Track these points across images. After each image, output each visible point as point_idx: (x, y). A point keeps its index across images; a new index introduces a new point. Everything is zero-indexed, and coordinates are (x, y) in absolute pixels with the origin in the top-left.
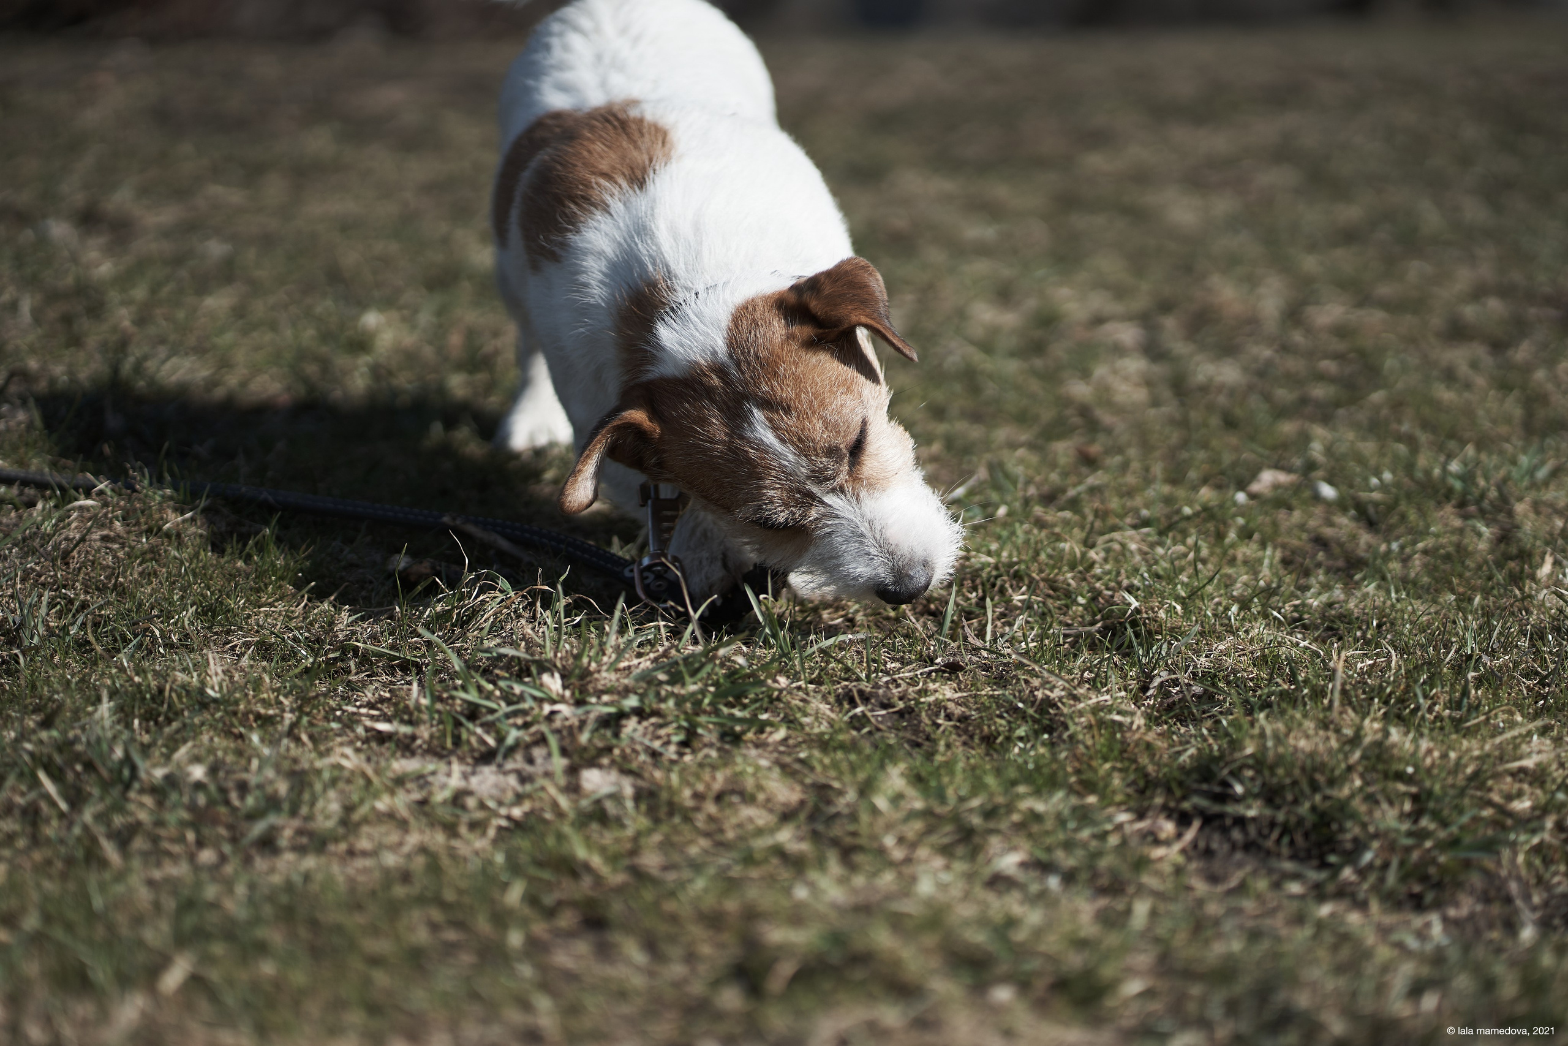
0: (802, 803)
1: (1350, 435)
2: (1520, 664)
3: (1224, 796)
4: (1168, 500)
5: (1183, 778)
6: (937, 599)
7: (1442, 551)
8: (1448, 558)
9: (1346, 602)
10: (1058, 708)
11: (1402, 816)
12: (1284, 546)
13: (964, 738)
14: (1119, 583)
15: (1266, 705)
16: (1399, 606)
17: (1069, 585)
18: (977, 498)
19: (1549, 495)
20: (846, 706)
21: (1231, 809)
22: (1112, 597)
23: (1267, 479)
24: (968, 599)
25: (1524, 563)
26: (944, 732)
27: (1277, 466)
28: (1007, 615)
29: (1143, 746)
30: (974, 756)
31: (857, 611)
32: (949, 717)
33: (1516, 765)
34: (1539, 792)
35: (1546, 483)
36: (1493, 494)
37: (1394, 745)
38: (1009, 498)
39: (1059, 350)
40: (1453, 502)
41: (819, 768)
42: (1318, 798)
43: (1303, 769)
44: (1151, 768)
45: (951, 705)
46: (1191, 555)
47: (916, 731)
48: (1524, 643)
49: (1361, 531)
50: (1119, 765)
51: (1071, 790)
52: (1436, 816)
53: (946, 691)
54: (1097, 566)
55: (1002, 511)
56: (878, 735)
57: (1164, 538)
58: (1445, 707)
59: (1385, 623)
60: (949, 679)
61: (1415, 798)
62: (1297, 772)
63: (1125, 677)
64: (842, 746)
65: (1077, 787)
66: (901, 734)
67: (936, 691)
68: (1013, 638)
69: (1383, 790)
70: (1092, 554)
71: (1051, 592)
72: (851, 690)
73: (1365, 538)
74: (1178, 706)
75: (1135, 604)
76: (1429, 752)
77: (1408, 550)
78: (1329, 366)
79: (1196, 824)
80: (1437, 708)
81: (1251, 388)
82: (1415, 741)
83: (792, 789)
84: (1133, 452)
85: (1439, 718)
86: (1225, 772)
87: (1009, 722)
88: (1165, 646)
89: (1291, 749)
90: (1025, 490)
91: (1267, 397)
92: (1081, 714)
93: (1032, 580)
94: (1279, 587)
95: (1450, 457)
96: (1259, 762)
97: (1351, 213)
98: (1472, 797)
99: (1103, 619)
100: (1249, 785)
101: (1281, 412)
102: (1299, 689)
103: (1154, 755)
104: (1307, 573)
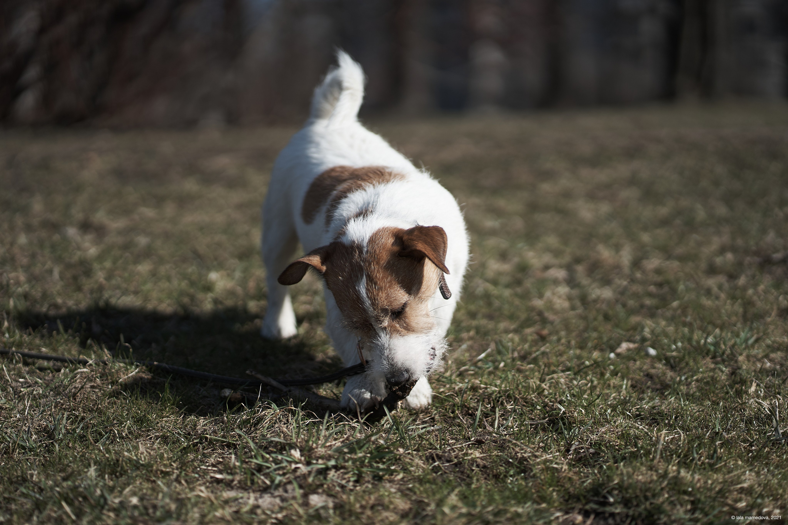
0: (411, 509)
1: (663, 323)
2: (741, 436)
3: (605, 503)
4: (579, 357)
5: (586, 494)
6: (472, 408)
7: (705, 380)
8: (707, 383)
9: (661, 406)
10: (528, 461)
11: (686, 512)
12: (632, 379)
13: (485, 476)
14: (556, 399)
15: (624, 458)
16: (685, 408)
17: (533, 400)
18: (490, 359)
19: (754, 352)
20: (431, 461)
21: (608, 509)
22: (553, 405)
23: (625, 346)
24: (487, 408)
25: (743, 385)
26: (476, 473)
27: (629, 340)
28: (505, 415)
29: (567, 479)
30: (489, 485)
31: (436, 414)
32: (478, 466)
33: (739, 486)
34: (749, 498)
35: (753, 346)
36: (728, 351)
37: (683, 478)
38: (505, 358)
39: (528, 283)
40: (710, 356)
41: (418, 492)
42: (648, 503)
43: (641, 490)
44: (571, 490)
45: (479, 460)
46: (589, 385)
47: (462, 473)
48: (742, 425)
49: (668, 371)
50: (557, 489)
51: (535, 502)
52: (702, 510)
53: (477, 454)
54: (546, 391)
55: (502, 365)
56: (445, 476)
57: (577, 376)
58: (706, 458)
59: (679, 416)
60: (478, 448)
61: (693, 503)
62: (638, 492)
63: (559, 445)
64: (429, 482)
65: (537, 499)
66: (456, 475)
67: (472, 454)
68: (507, 426)
69: (678, 499)
70: (543, 385)
71: (525, 404)
72: (432, 454)
73: (670, 374)
74: (583, 459)
75: (563, 409)
76: (699, 480)
77: (689, 380)
78: (652, 288)
79: (592, 517)
80: (702, 458)
81: (617, 301)
82: (692, 475)
83: (406, 503)
84: (563, 333)
85: (703, 463)
86: (605, 491)
87: (506, 468)
88: (577, 430)
89: (635, 480)
90: (512, 354)
91: (624, 305)
92: (538, 464)
93: (516, 398)
94: (630, 399)
95: (708, 335)
96: (620, 487)
97: (664, 211)
98: (719, 501)
99: (549, 416)
100: (616, 497)
101: (632, 312)
102: (638, 451)
103: (573, 483)
104: (643, 392)
